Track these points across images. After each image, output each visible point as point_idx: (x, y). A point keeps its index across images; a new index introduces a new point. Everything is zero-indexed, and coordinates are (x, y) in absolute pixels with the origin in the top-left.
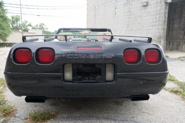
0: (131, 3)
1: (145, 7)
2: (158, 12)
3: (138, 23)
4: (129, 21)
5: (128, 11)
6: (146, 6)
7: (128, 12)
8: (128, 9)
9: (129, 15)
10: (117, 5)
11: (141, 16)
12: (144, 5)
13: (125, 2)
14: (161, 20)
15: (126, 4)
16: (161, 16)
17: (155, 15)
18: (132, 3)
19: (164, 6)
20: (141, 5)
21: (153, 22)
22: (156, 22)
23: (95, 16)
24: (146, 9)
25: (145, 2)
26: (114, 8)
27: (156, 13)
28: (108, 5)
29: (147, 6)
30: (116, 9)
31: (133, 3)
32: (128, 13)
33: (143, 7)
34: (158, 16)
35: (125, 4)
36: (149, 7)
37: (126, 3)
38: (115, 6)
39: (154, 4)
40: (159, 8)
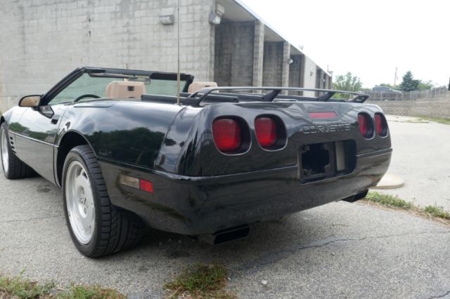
0: (131, 13)
1: (166, 27)
2: (196, 41)
3: (153, 62)
4: (129, 55)
5: (125, 30)
6: (169, 24)
7: (124, 33)
8: (123, 27)
9: (129, 40)
10: (93, 13)
11: (160, 47)
12: (163, 22)
13: (116, 8)
14: (204, 57)
15: (119, 14)
16: (204, 49)
17: (190, 46)
18: (133, 15)
19: (208, 31)
20: (157, 20)
21: (187, 61)
22: (193, 61)
23: (23, 33)
24: (170, 31)
25: (166, 16)
26: (85, 18)
27: (194, 41)
28: (66, 10)
29: (172, 24)
30: (92, 23)
31: (137, 14)
32: (126, 37)
33: (162, 26)
34: (197, 50)
35: (115, 13)
36: (175, 27)
37: (118, 10)
38: (88, 13)
39: (188, 22)
40: (198, 33)
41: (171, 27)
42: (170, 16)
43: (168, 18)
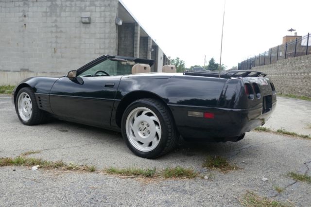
0: (58, 14)
1: (85, 25)
2: (107, 35)
3: (75, 48)
4: (56, 42)
5: (54, 25)
6: (87, 23)
7: (52, 27)
8: (53, 23)
9: (57, 32)
10: (28, 11)
11: (80, 38)
12: (83, 21)
13: (46, 9)
14: (112, 46)
15: (49, 13)
16: (112, 41)
17: (102, 38)
18: (60, 15)
19: (115, 29)
20: (78, 20)
21: (100, 49)
22: (104, 49)
24: (88, 28)
25: (86, 18)
26: (21, 14)
27: (105, 36)
28: (5, 7)
29: (89, 23)
30: (27, 18)
31: (63, 14)
32: (54, 30)
33: (82, 24)
34: (107, 41)
35: (46, 12)
36: (92, 25)
37: (48, 11)
38: (24, 11)
39: (100, 23)
40: (107, 30)
41: (88, 25)
42: (88, 18)
43: (87, 19)
